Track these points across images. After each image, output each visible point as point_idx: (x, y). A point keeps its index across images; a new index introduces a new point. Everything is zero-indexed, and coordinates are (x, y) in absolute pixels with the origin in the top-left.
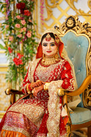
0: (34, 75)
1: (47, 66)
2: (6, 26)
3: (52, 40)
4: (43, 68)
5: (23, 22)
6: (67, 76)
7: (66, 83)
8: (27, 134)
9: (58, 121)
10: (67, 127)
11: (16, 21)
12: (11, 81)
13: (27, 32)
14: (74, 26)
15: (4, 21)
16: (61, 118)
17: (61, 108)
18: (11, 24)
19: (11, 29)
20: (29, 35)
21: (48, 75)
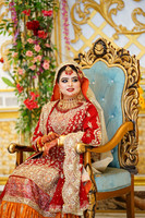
0: (47, 124)
1: (65, 112)
2: (14, 54)
3: (74, 74)
4: (60, 114)
5: (37, 48)
6: (90, 125)
7: (88, 135)
8: (35, 206)
9: (78, 188)
10: (90, 196)
11: (28, 47)
12: (24, 131)
13: (42, 62)
14: (105, 52)
15: (11, 47)
16: (82, 183)
17: (81, 169)
18: (20, 50)
19: (21, 58)
20: (46, 66)
21: (65, 124)
